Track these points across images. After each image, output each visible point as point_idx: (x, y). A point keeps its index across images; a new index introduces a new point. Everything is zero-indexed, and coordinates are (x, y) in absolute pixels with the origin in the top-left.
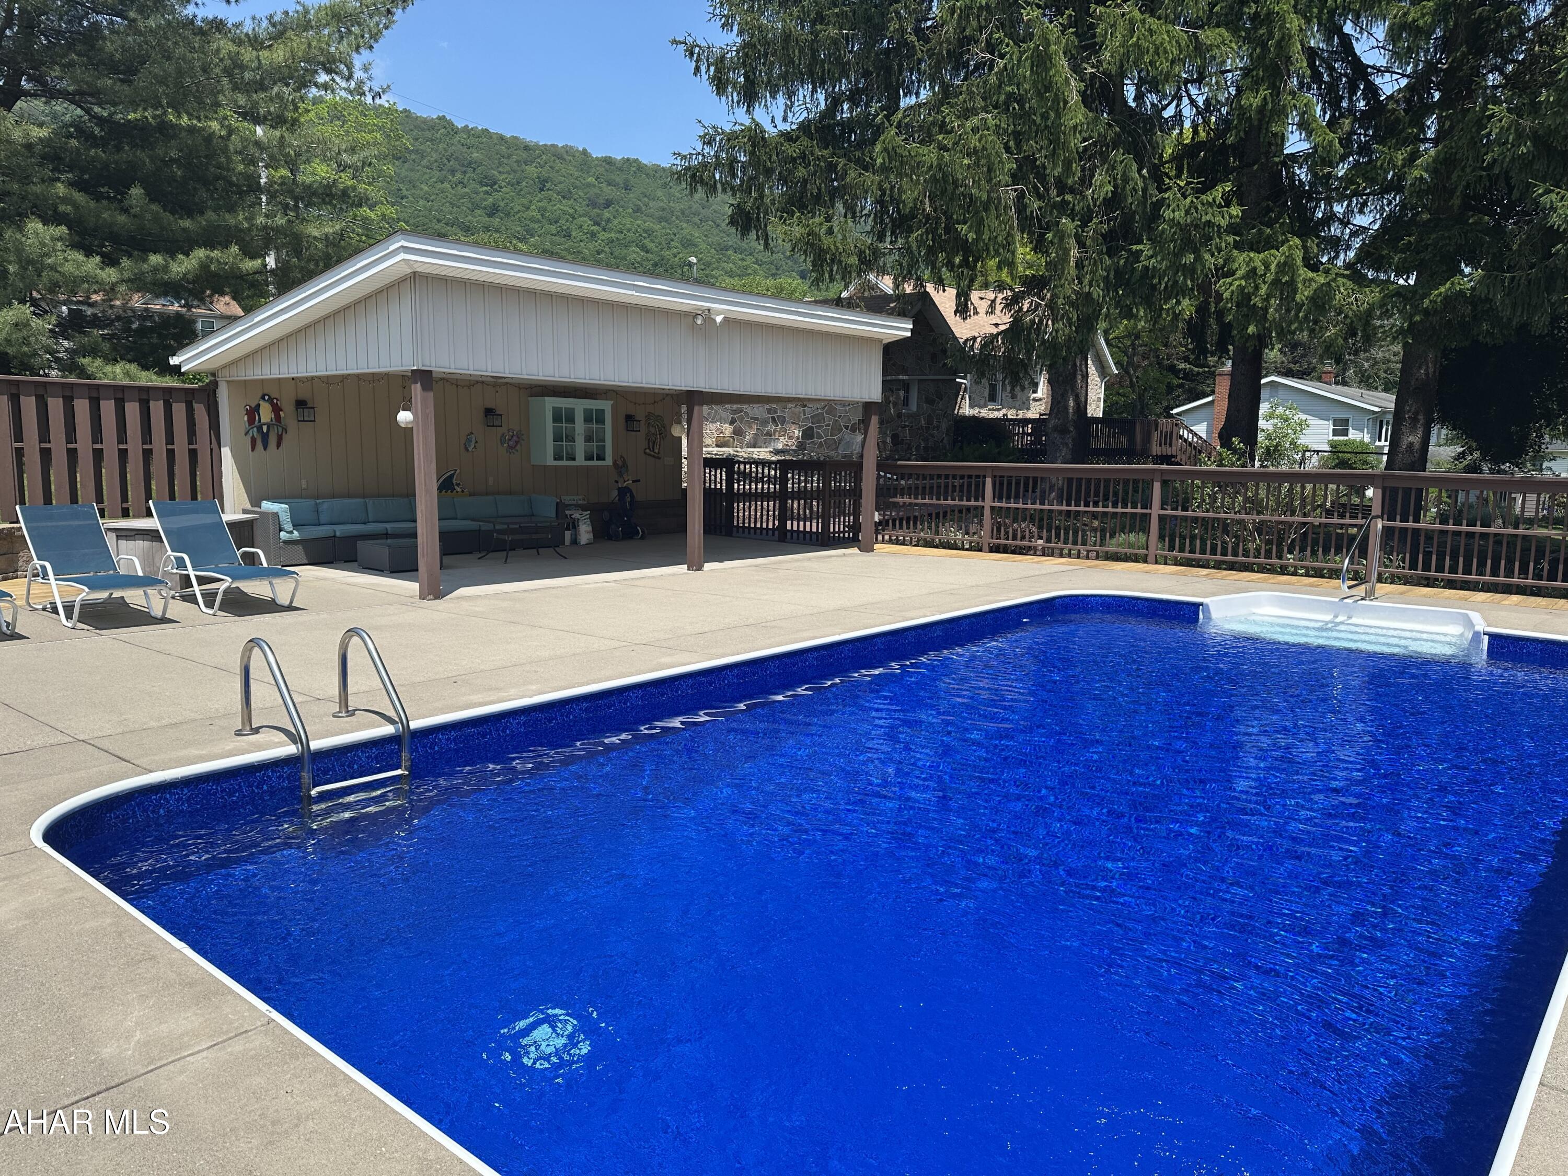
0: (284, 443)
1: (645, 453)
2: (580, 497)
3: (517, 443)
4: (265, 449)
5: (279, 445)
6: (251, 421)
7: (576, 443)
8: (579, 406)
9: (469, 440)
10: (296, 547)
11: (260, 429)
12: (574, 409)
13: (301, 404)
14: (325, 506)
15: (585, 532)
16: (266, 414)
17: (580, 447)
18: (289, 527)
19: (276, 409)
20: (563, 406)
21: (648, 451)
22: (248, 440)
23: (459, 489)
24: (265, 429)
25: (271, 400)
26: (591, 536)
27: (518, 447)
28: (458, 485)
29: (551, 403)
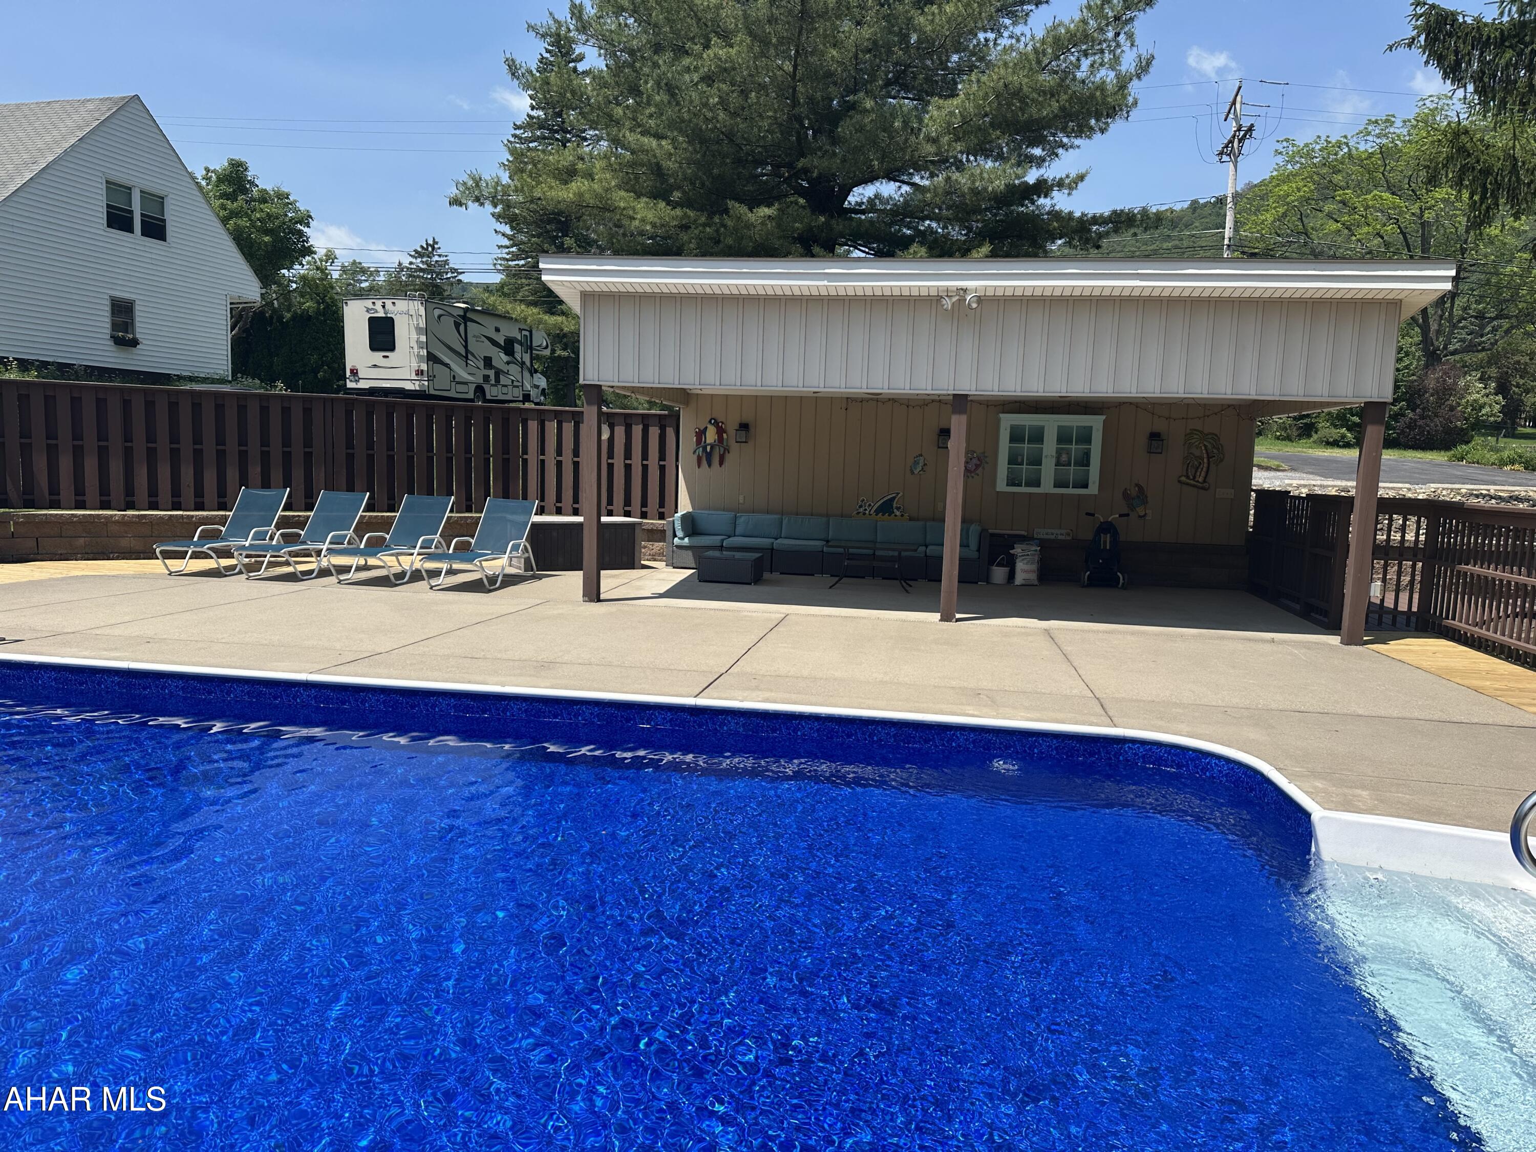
0: (726, 464)
1: (1179, 482)
2: (1063, 531)
3: (977, 466)
4: (710, 465)
5: (721, 463)
6: (699, 442)
7: (1043, 467)
8: (1051, 423)
9: (916, 463)
10: (684, 552)
11: (705, 448)
12: (1042, 428)
13: (744, 427)
14: (742, 519)
15: (1025, 570)
16: (711, 436)
17: (1048, 470)
18: (680, 534)
19: (720, 431)
20: (1027, 423)
21: (1183, 479)
22: (695, 457)
23: (898, 513)
24: (708, 448)
25: (716, 424)
26: (1033, 577)
27: (980, 471)
28: (898, 509)
29: (1008, 421)
